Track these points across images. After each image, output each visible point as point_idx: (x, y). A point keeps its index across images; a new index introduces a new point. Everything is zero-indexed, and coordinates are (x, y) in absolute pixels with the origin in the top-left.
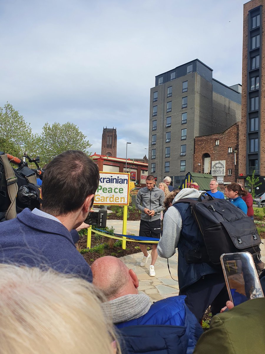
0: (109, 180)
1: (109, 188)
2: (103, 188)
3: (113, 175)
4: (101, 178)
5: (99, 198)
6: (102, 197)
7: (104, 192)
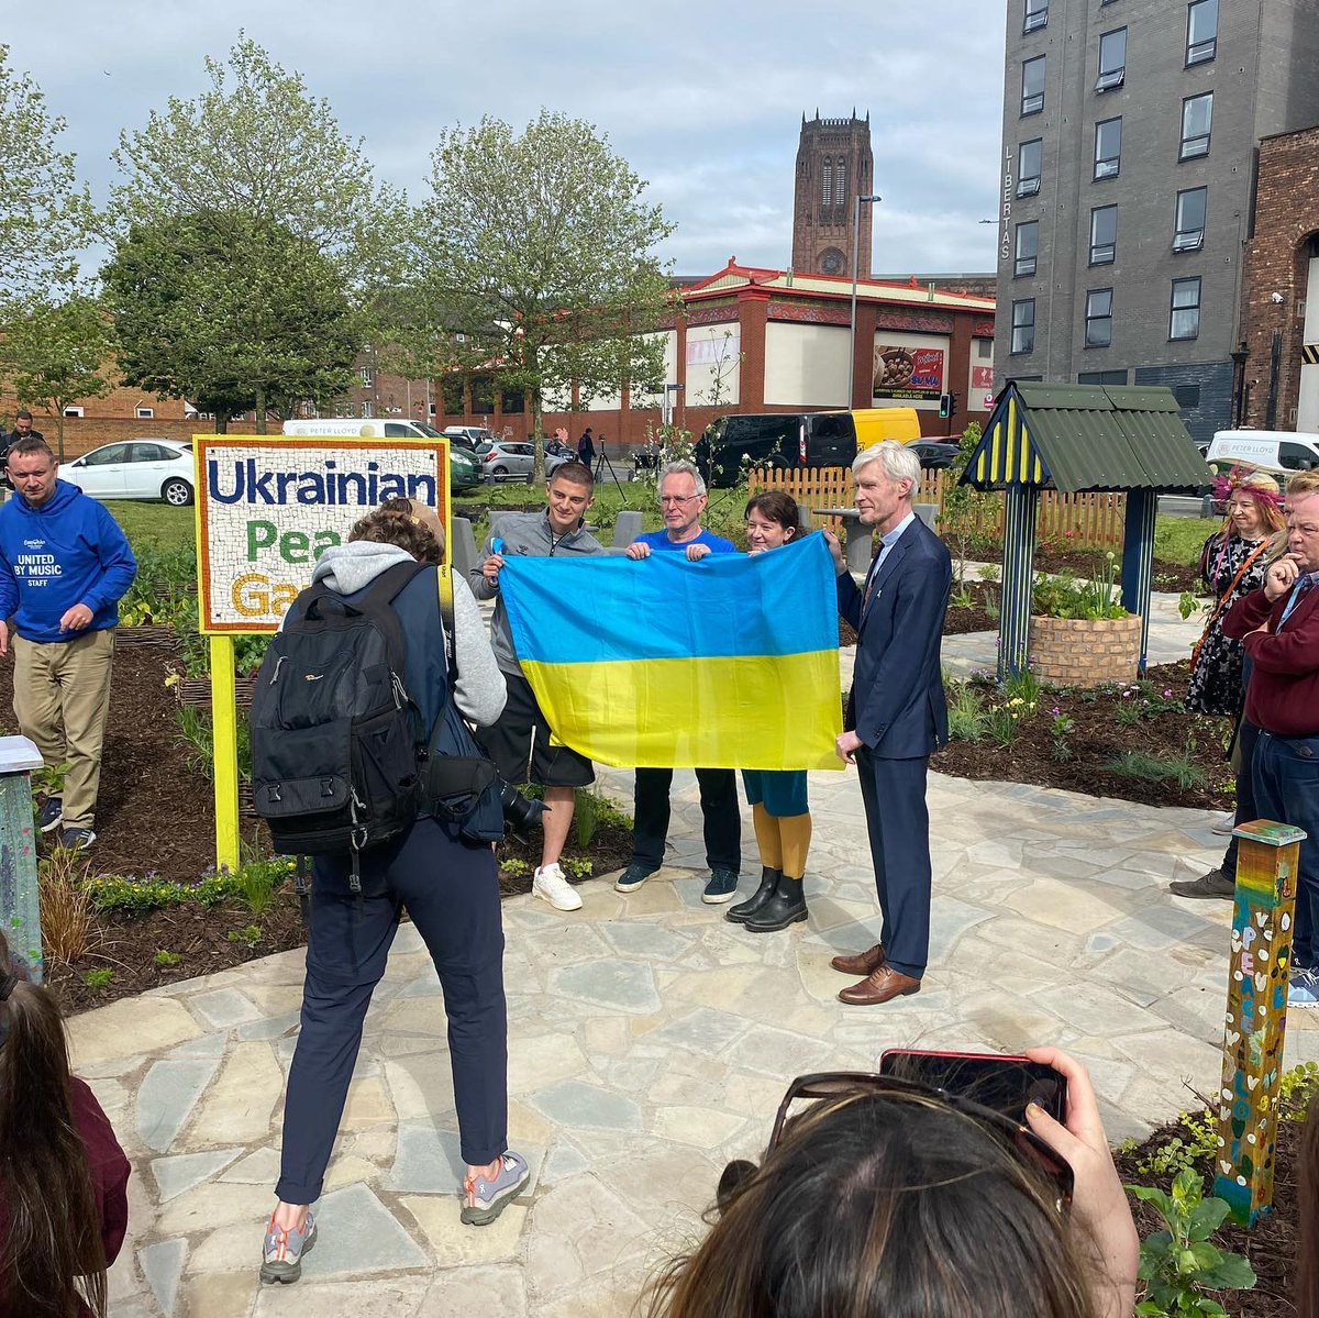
0: (319, 488)
1: (319, 536)
2: (280, 534)
3: (337, 455)
4: (268, 477)
5: (263, 597)
6: (280, 588)
7: (291, 560)
